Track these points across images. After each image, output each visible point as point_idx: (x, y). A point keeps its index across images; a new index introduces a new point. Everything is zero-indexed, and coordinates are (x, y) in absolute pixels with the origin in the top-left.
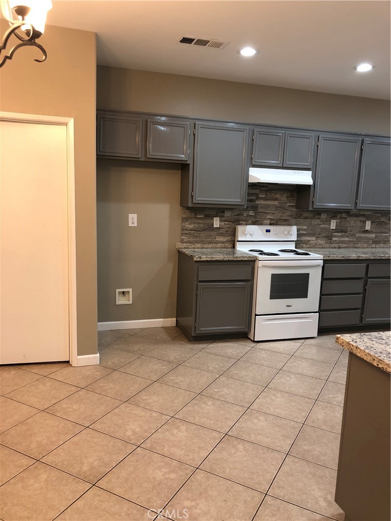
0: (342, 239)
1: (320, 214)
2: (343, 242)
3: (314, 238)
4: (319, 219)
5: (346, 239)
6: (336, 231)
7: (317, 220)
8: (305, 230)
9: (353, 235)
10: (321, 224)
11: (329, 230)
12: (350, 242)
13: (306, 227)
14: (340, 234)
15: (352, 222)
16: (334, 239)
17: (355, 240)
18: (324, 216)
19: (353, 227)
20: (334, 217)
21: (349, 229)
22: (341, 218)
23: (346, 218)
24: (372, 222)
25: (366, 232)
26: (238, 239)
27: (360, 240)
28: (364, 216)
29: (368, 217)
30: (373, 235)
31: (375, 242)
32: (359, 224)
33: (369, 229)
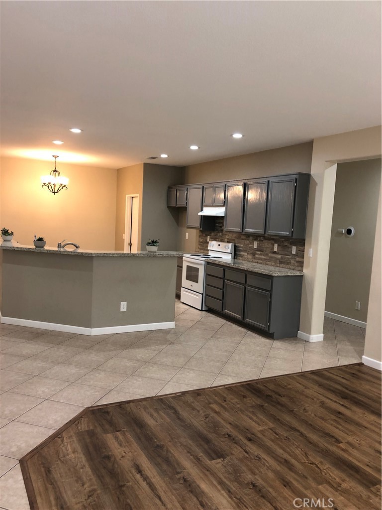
0: (261, 257)
1: (249, 237)
2: (261, 259)
3: (246, 254)
5: (263, 257)
6: (258, 250)
7: (248, 241)
8: (242, 247)
9: (267, 255)
10: (249, 244)
11: (252, 248)
12: (265, 259)
13: (242, 245)
14: (259, 253)
15: (266, 244)
16: (256, 256)
17: (268, 258)
18: (251, 238)
19: (266, 247)
20: (256, 240)
21: (264, 249)
22: (260, 240)
23: (263, 241)
24: (278, 245)
25: (275, 253)
26: (208, 249)
27: (271, 259)
28: (273, 239)
29: (276, 241)
30: (279, 256)
31: (281, 262)
32: (270, 246)
33: (276, 250)
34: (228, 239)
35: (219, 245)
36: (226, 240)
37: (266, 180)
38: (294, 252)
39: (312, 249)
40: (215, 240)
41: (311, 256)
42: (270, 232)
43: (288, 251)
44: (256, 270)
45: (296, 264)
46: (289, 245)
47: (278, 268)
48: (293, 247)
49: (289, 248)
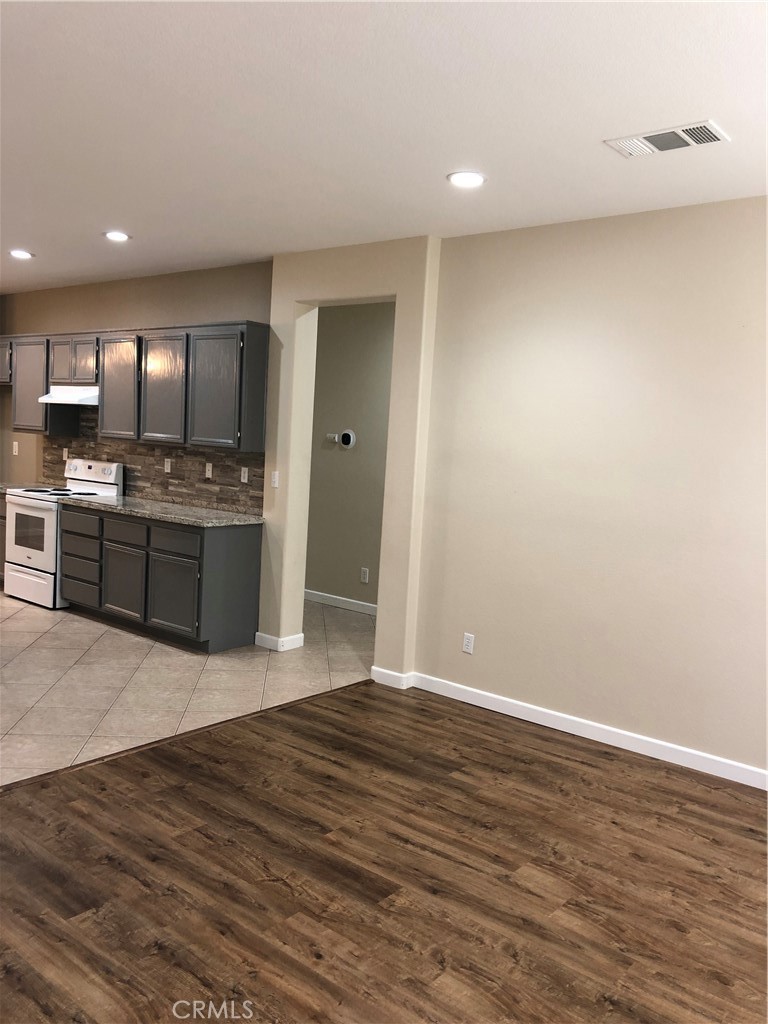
0: (179, 490)
1: (154, 450)
2: (180, 495)
3: (148, 485)
4: (153, 456)
5: (184, 490)
6: (172, 475)
7: (151, 458)
8: (140, 471)
9: (192, 485)
10: (155, 465)
11: (161, 473)
12: (189, 495)
13: (139, 467)
14: (176, 482)
15: (190, 464)
16: (171, 488)
17: (194, 492)
18: (158, 452)
19: (191, 471)
20: (168, 455)
21: (186, 475)
22: (177, 456)
23: (182, 457)
24: (214, 466)
25: (207, 481)
26: (66, 475)
27: (200, 494)
28: (203, 454)
29: (209, 458)
30: (216, 488)
31: (220, 500)
32: (198, 467)
33: (210, 476)
34: (108, 454)
35: (90, 467)
36: (105, 457)
37: (184, 333)
38: (244, 480)
39: (277, 473)
40: (80, 455)
41: (276, 485)
42: (197, 438)
43: (233, 478)
44: (170, 517)
45: (249, 503)
46: (234, 465)
47: (215, 511)
48: (243, 469)
49: (233, 470)
